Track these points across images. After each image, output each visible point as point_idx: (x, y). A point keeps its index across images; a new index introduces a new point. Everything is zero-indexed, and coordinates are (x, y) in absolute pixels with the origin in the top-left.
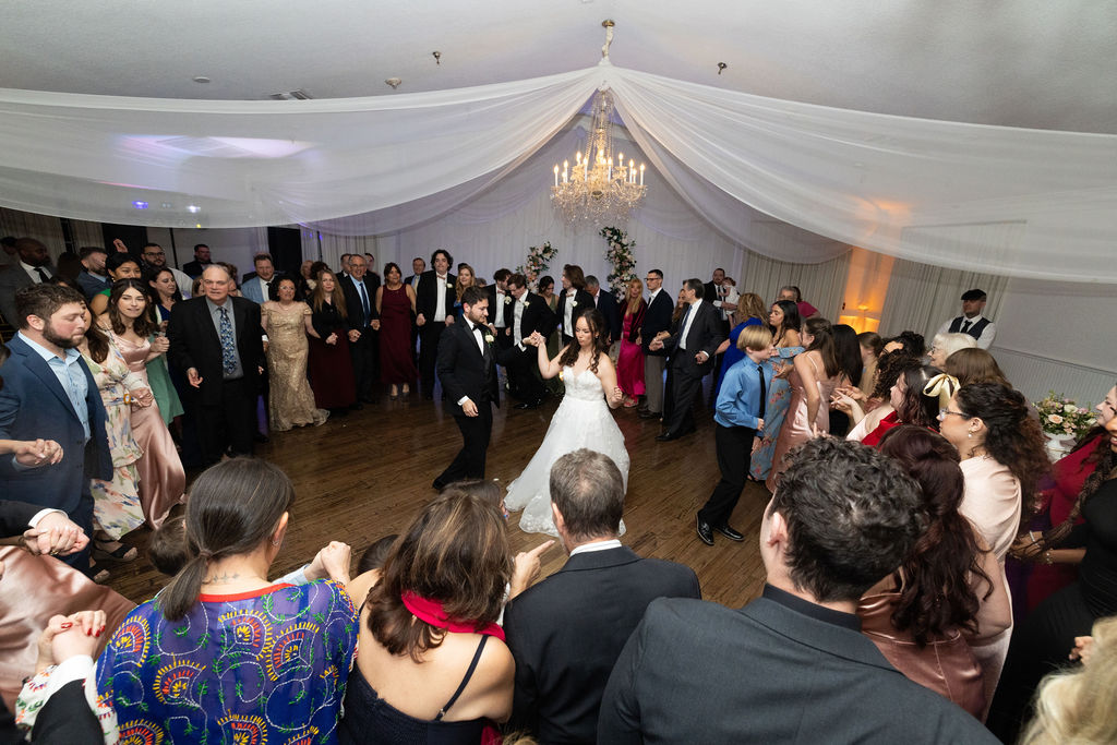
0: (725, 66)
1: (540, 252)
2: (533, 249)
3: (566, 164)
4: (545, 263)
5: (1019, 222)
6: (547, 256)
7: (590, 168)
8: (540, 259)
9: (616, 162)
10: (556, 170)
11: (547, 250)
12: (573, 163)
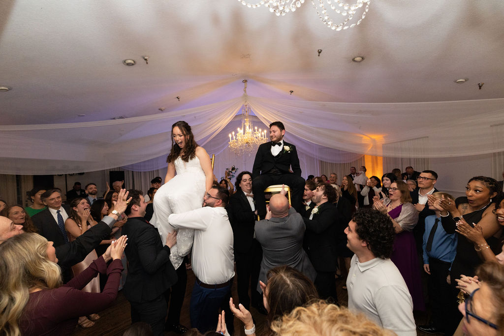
0: (292, 92)
1: (231, 170)
2: (227, 169)
3: (233, 133)
4: (233, 174)
5: (425, 137)
6: (234, 172)
7: (244, 134)
8: (231, 173)
9: (255, 131)
10: (230, 136)
11: (233, 169)
12: (236, 132)
